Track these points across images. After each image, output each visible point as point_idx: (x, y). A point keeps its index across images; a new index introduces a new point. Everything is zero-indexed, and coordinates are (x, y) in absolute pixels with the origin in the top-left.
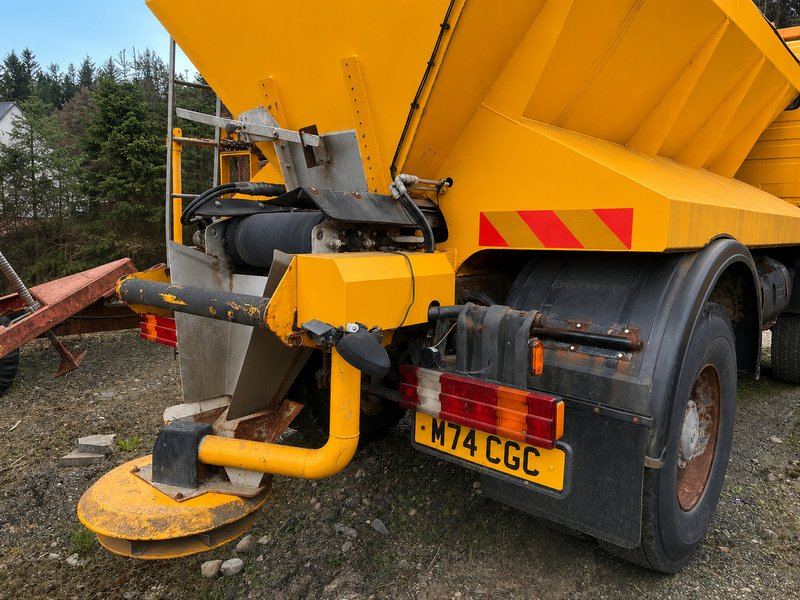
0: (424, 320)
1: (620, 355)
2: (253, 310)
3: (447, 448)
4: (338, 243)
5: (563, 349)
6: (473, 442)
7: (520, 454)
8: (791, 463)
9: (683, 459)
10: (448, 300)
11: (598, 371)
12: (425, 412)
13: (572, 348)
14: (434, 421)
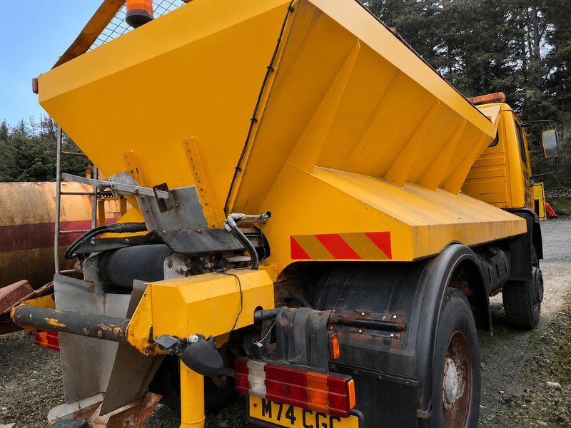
0: (251, 322)
1: (392, 335)
2: (118, 329)
3: (274, 420)
4: (185, 269)
5: (354, 332)
6: (292, 413)
7: (327, 421)
8: (525, 391)
9: (449, 403)
10: (269, 304)
11: (378, 348)
12: (255, 395)
13: (360, 331)
14: (263, 400)
